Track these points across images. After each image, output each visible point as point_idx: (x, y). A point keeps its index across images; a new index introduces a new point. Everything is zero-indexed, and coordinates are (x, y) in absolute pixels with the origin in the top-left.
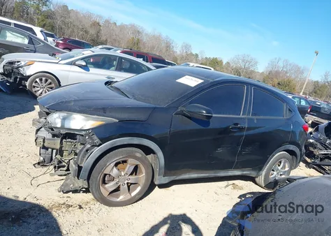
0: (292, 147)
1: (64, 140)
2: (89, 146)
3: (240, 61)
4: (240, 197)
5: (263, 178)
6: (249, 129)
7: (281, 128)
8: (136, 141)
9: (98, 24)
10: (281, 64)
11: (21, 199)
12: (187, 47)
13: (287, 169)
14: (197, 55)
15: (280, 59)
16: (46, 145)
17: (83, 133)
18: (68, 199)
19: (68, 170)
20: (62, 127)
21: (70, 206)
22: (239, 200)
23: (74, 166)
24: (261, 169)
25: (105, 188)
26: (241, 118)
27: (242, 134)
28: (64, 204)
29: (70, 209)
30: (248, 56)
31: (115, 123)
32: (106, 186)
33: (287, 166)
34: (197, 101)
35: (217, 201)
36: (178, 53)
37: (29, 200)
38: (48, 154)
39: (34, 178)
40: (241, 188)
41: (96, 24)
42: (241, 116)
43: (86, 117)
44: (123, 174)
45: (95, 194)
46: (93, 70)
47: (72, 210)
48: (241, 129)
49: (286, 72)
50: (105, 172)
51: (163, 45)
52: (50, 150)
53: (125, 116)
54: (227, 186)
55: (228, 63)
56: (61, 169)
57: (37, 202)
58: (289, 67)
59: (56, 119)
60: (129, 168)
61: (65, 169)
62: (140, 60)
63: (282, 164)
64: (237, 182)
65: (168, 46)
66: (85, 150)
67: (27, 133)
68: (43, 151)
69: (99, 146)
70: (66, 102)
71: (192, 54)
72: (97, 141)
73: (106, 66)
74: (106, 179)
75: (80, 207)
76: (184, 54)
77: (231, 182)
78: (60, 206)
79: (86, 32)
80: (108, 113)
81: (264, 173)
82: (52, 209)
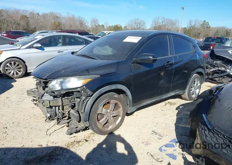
0: (200, 70)
1: (63, 98)
2: (84, 98)
3: (133, 24)
4: (177, 109)
5: (187, 94)
6: (176, 63)
7: (192, 59)
8: (113, 87)
9: (26, 16)
10: (160, 21)
11: (44, 146)
12: (95, 21)
13: (199, 85)
14: (103, 26)
15: (159, 17)
16: (51, 105)
17: (79, 89)
18: (75, 138)
19: (69, 118)
20: (62, 89)
21: (79, 142)
22: (177, 111)
23: (75, 114)
24: (185, 88)
25: (99, 123)
26: (170, 58)
27: (172, 68)
28: (74, 142)
29: (80, 143)
30: (138, 19)
31: (98, 78)
32: (101, 121)
33: (198, 82)
34: (142, 52)
35: (165, 115)
36: (90, 26)
37: (50, 145)
38: (53, 111)
39: (48, 130)
40: (175, 104)
41: (24, 17)
42: (169, 56)
43: (78, 78)
44: (109, 111)
45: (95, 129)
46: (46, 49)
47: (83, 144)
48: (171, 65)
49: (165, 25)
50: (98, 113)
51: (77, 23)
52: (54, 108)
53: (103, 72)
54: (166, 104)
55: (126, 27)
56: (64, 119)
57: (57, 145)
58: (166, 22)
59: (55, 85)
60: (111, 106)
61: (67, 118)
62: (77, 35)
63: (196, 82)
64: (170, 100)
65: (81, 23)
66: (82, 101)
67: (19, 103)
68: (49, 109)
69: (91, 96)
70: (58, 71)
71: (99, 26)
72: (90, 93)
73: (53, 44)
74: (99, 117)
75: (87, 141)
76: (94, 27)
77: (167, 102)
78: (72, 143)
79: (18, 24)
80: (91, 73)
81: (187, 91)
82: (68, 147)
